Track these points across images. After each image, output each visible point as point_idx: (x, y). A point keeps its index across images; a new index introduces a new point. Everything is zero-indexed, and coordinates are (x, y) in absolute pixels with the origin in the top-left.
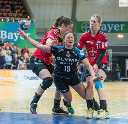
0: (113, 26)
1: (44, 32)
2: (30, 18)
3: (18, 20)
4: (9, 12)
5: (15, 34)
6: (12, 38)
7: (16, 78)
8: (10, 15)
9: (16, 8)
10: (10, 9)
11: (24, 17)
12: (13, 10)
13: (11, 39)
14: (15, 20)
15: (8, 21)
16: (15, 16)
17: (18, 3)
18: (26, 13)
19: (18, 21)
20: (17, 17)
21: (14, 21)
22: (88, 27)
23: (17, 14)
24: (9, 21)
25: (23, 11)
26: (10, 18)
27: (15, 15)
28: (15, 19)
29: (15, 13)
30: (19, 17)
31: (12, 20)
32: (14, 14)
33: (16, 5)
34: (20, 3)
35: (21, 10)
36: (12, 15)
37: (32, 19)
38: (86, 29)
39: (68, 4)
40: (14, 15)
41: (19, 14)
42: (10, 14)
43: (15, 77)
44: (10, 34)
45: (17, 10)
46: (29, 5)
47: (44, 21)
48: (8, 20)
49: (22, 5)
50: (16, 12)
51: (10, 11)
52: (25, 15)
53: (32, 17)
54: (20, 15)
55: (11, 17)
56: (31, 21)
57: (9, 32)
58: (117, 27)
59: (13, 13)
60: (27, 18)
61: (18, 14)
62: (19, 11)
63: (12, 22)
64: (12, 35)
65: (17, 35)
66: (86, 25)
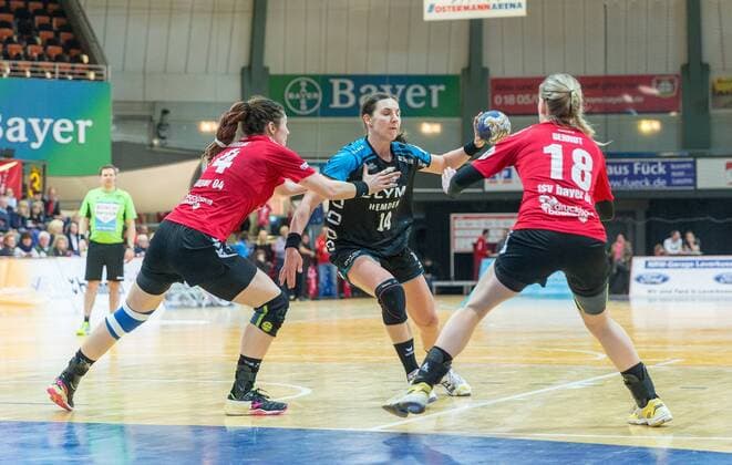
0: (404, 92)
1: (147, 113)
2: (89, 63)
3: (45, 70)
4: (10, 40)
5: (34, 122)
6: (22, 138)
7: (37, 288)
8: (14, 53)
9: (37, 24)
10: (15, 28)
11: (68, 58)
12: (27, 34)
13: (18, 142)
14: (34, 69)
15: (5, 76)
16: (35, 54)
17: (45, 7)
18: (74, 44)
19: (43, 72)
20: (41, 58)
21: (28, 74)
22: (309, 96)
23: (41, 49)
24: (10, 76)
25: (62, 34)
26: (12, 62)
27: (33, 50)
28: (33, 66)
29: (35, 43)
30: (50, 60)
31: (24, 71)
32: (30, 48)
33: (37, 12)
34: (51, 7)
35: (57, 34)
36: (22, 53)
37: (100, 66)
38: (303, 102)
39: (234, 12)
40: (29, 53)
41: (50, 48)
42: (15, 49)
43: (33, 286)
44: (16, 124)
45: (41, 33)
46: (88, 13)
47: (144, 73)
48: (8, 70)
49: (60, 13)
50: (39, 40)
51: (15, 38)
52: (74, 52)
53: (98, 58)
54: (55, 50)
55: (18, 57)
56: (96, 75)
57: (9, 118)
58: (416, 94)
59: (25, 44)
60: (82, 62)
61: (45, 49)
62: (51, 35)
63: (25, 76)
64: (22, 128)
65: (42, 125)
66: (303, 90)
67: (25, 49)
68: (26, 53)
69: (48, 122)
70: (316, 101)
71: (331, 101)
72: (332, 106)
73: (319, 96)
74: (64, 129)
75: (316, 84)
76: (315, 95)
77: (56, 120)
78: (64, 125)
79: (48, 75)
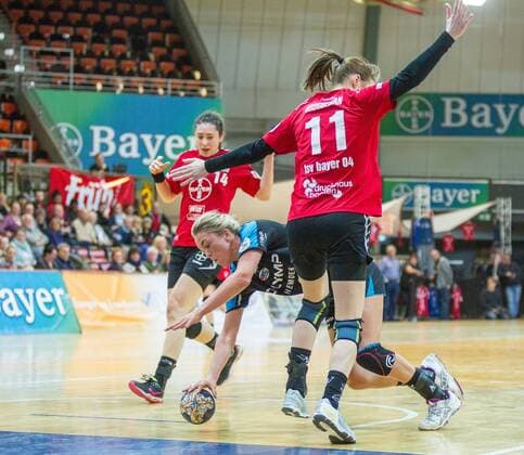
0: (517, 112)
1: (257, 130)
2: (201, 79)
3: (158, 86)
4: (123, 56)
5: (147, 138)
6: (135, 154)
7: (147, 303)
8: (128, 69)
9: (150, 41)
10: (129, 45)
11: (179, 74)
12: (140, 50)
13: (130, 159)
14: (147, 85)
15: (118, 92)
16: (148, 71)
17: (158, 23)
18: (185, 60)
19: (156, 89)
20: (153, 74)
21: (141, 90)
22: (421, 114)
23: (154, 66)
24: (123, 92)
25: (175, 51)
26: (126, 78)
27: (147, 67)
28: (146, 82)
29: (148, 59)
30: (163, 76)
31: (137, 88)
32: (142, 64)
33: (151, 29)
34: (165, 23)
35: (170, 51)
36: (135, 69)
37: (213, 83)
38: (414, 120)
39: (346, 29)
40: (142, 69)
41: (163, 64)
42: (128, 64)
43: (142, 300)
44: (129, 140)
45: (154, 49)
46: (201, 29)
47: (255, 89)
48: (121, 86)
49: (173, 30)
50: (152, 56)
51: (129, 54)
52: (186, 68)
53: (210, 74)
54: (167, 66)
55: (131, 74)
56: (208, 92)
57: (123, 133)
59: (138, 60)
60: (193, 78)
61: (158, 65)
62: (163, 51)
63: (138, 93)
64: (134, 144)
65: (154, 141)
66: (415, 108)
67: (138, 65)
68: (139, 69)
69: (160, 138)
70: (427, 119)
71: (443, 120)
72: (443, 125)
73: (430, 115)
74: (176, 146)
75: (428, 104)
76: (427, 114)
77: (168, 136)
78: (175, 141)
79: (161, 91)
